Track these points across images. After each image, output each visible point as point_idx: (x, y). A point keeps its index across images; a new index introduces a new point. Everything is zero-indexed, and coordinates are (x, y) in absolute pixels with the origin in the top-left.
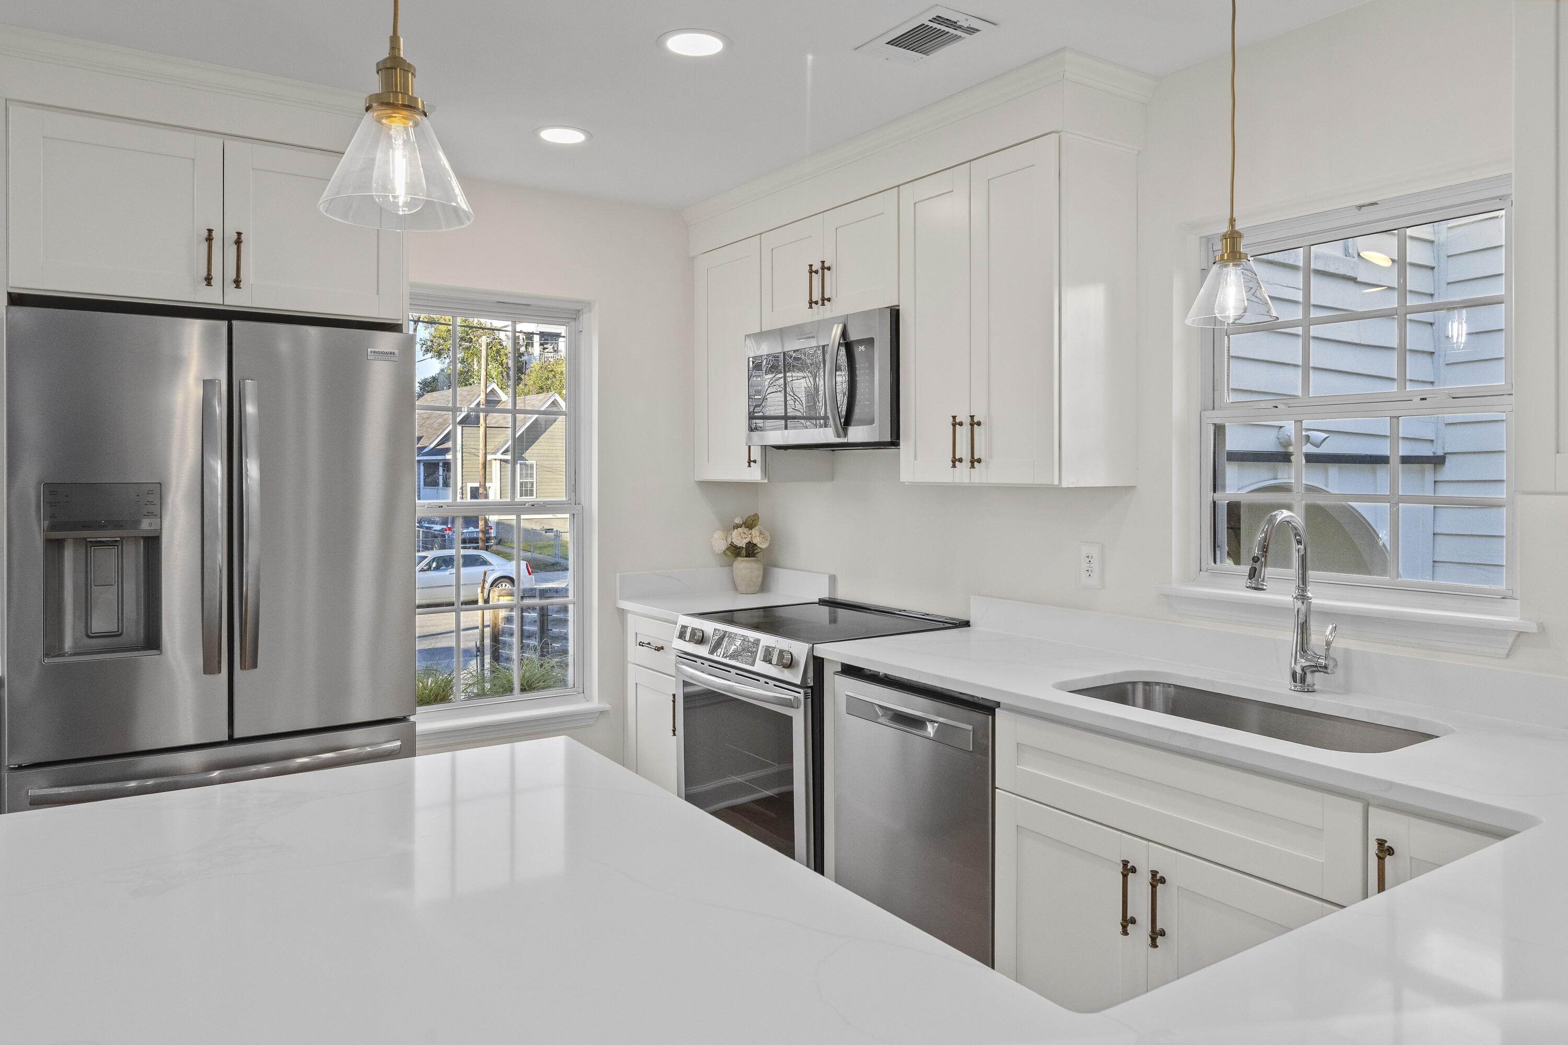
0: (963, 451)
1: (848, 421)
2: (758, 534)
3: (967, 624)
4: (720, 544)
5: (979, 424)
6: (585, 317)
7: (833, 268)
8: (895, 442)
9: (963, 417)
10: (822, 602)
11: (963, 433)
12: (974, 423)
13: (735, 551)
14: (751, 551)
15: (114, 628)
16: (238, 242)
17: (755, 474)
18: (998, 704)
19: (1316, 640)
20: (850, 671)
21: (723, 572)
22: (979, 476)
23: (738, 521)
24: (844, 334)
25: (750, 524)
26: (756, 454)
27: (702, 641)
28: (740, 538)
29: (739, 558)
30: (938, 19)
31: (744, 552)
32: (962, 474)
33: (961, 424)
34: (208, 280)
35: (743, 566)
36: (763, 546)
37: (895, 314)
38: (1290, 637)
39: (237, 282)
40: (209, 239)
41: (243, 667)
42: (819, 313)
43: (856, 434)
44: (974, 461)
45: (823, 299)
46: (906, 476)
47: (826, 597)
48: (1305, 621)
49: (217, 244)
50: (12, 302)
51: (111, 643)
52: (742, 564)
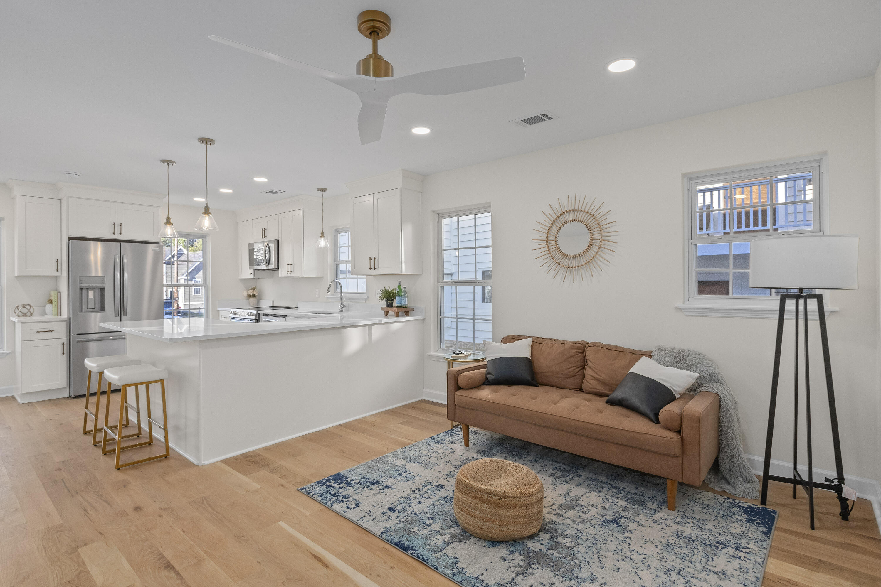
0: (289, 270)
1: (269, 264)
2: (256, 292)
3: (297, 308)
4: (245, 294)
6: (208, 237)
7: (266, 230)
8: (278, 268)
10: (270, 307)
11: (289, 266)
12: (290, 264)
13: (250, 296)
14: (254, 296)
15: (93, 307)
16: (121, 225)
17: (252, 276)
18: (286, 316)
19: (343, 303)
20: (265, 315)
21: (247, 302)
22: (291, 275)
23: (250, 288)
24: (268, 245)
25: (253, 289)
26: (252, 272)
27: (236, 314)
28: (250, 293)
31: (252, 296)
32: (289, 275)
34: (114, 233)
36: (257, 294)
37: (278, 241)
39: (121, 234)
40: (114, 225)
41: (124, 315)
42: (264, 239)
43: (271, 267)
44: (290, 272)
45: (264, 237)
46: (280, 276)
47: (271, 305)
48: (341, 299)
49: (116, 226)
50: (70, 238)
51: (93, 310)
52: (252, 299)
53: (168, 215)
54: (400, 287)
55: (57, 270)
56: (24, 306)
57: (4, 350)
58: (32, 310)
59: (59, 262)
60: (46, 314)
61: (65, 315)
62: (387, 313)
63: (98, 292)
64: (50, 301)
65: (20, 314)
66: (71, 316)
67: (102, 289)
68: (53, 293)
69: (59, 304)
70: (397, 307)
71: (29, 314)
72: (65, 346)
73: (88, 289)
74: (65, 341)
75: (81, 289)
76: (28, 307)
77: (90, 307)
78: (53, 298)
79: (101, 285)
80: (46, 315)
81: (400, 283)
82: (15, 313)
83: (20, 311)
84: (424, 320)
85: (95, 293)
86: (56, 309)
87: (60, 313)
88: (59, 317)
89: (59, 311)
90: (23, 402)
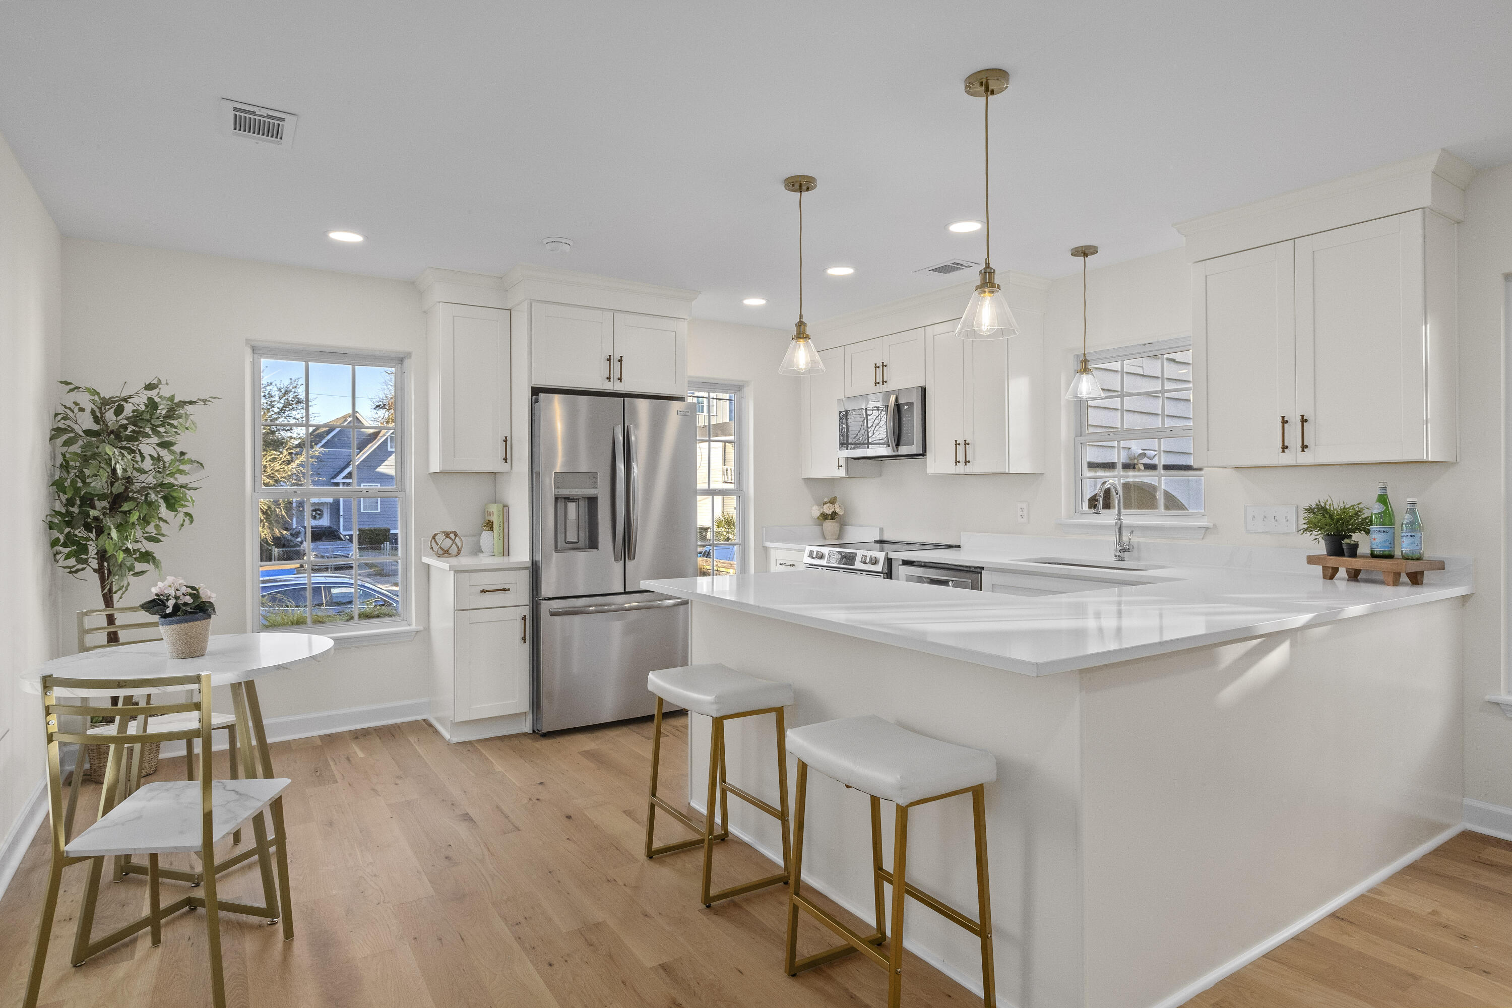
0: (961, 457)
1: (898, 445)
2: (838, 507)
3: (959, 546)
4: (816, 512)
5: (968, 444)
6: (745, 389)
7: (888, 366)
8: (923, 454)
9: (961, 441)
10: (876, 542)
11: (961, 449)
12: (966, 444)
13: (825, 517)
14: (833, 516)
15: (575, 539)
16: (620, 361)
17: (842, 473)
18: (982, 568)
19: (1125, 539)
20: (906, 563)
21: (817, 529)
22: (969, 469)
23: (826, 500)
24: (896, 400)
25: (833, 501)
26: (842, 463)
27: (821, 557)
28: (828, 510)
29: (827, 521)
30: (955, 263)
31: (830, 517)
32: (961, 469)
33: (959, 444)
34: (609, 378)
35: (829, 525)
36: (841, 513)
37: (924, 390)
38: (1114, 538)
39: (620, 379)
40: (609, 360)
41: (629, 560)
42: (881, 389)
43: (904, 450)
44: (966, 462)
45: (883, 382)
46: (930, 471)
47: (878, 539)
48: (1120, 530)
49: (612, 361)
50: (536, 391)
51: (574, 547)
52: (830, 524)
53: (801, 315)
54: (1383, 499)
55: (505, 460)
56: (447, 535)
57: (409, 625)
58: (457, 540)
59: (508, 442)
60: (482, 552)
61: (521, 554)
62: (1331, 574)
63: (583, 505)
64: (489, 525)
65: (441, 552)
66: (538, 558)
67: (592, 501)
68: (494, 509)
69: (506, 532)
70: (1373, 555)
71: (454, 550)
72: (527, 622)
73: (568, 499)
74: (526, 611)
75: (557, 499)
76: (452, 536)
77: (569, 539)
78: (495, 519)
79: (592, 492)
80: (481, 555)
81: (1385, 488)
82: (432, 548)
83: (440, 547)
84: (1465, 599)
85: (578, 507)
86: (501, 542)
87: (506, 551)
88: (506, 558)
89: (506, 546)
90: (455, 740)
